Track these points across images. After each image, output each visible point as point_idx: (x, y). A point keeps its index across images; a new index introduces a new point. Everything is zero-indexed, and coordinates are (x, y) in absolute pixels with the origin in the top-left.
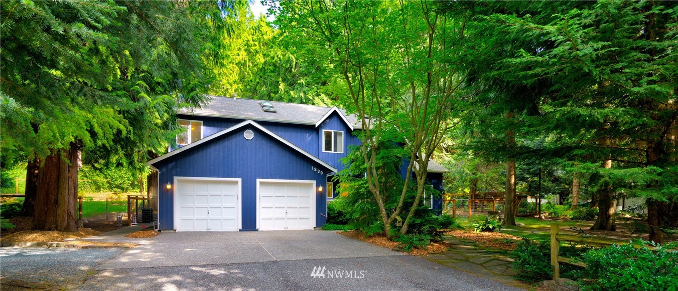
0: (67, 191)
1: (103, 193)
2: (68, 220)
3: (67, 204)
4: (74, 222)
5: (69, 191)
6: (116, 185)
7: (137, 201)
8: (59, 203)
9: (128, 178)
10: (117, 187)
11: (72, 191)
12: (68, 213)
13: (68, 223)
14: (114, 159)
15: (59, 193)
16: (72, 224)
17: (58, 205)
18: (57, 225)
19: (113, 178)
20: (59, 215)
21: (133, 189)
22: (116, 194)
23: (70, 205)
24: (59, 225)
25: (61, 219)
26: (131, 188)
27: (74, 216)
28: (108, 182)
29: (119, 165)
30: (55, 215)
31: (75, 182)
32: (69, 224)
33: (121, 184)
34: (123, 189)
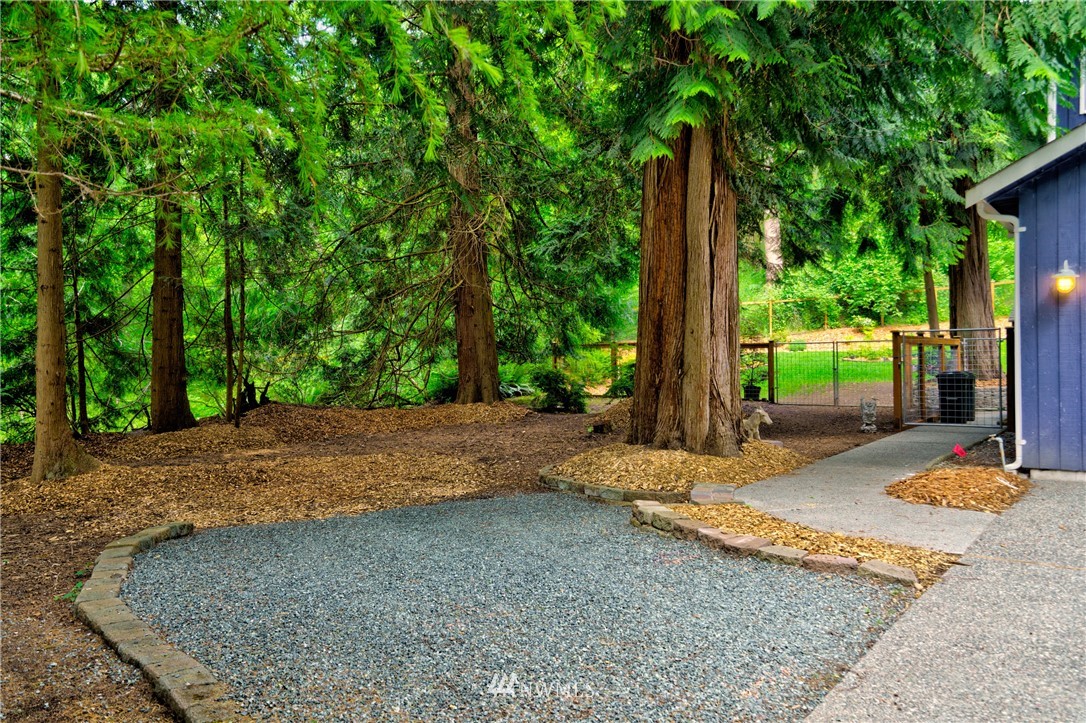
0: (707, 321)
1: (829, 330)
2: (711, 415)
3: (709, 367)
4: (728, 424)
5: (712, 324)
6: (860, 307)
7: (921, 349)
8: (686, 362)
9: (890, 285)
10: (865, 312)
11: (721, 322)
12: (711, 393)
13: (713, 428)
14: (852, 230)
15: (688, 332)
16: (724, 429)
17: (686, 367)
18: (683, 433)
19: (853, 290)
20: (688, 402)
21: (905, 315)
22: (861, 331)
23: (718, 366)
24: (689, 432)
25: (692, 413)
26: (900, 314)
27: (728, 404)
28: (841, 302)
29: (867, 245)
30: (678, 400)
31: (731, 292)
32: (715, 431)
33: (873, 303)
34: (876, 317)
